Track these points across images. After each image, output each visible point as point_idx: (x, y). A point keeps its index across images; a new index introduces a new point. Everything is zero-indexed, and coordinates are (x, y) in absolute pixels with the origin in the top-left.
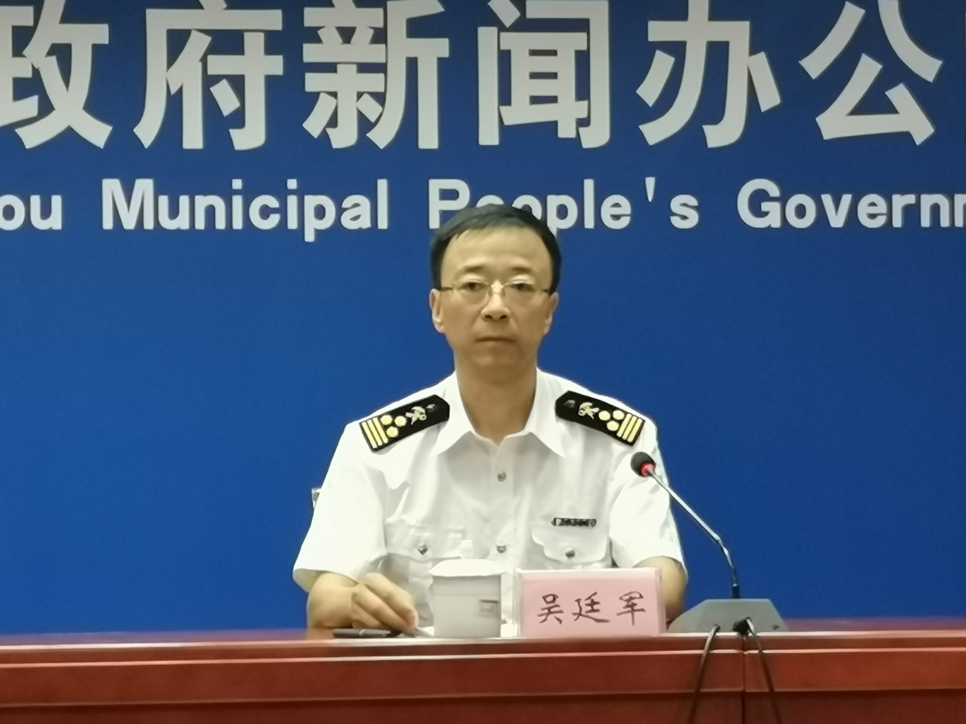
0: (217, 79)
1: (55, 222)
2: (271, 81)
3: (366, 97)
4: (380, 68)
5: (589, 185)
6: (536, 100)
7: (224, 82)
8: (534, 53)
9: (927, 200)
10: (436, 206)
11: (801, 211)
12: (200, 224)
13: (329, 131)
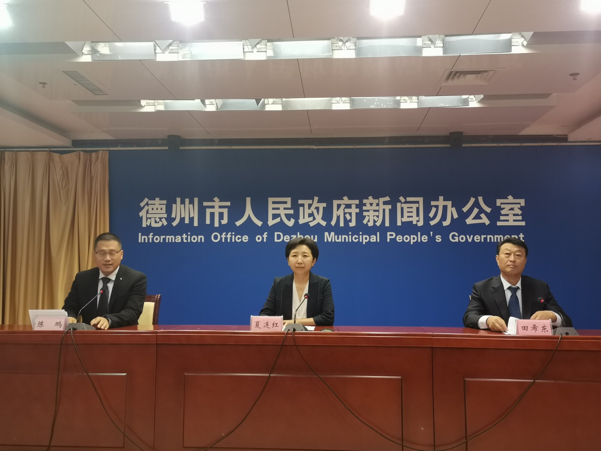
0: (346, 213)
1: (316, 240)
2: (356, 213)
3: (375, 216)
4: (378, 211)
5: (419, 233)
6: (408, 217)
7: (348, 214)
8: (408, 208)
9: (489, 237)
10: (389, 237)
11: (462, 239)
12: (343, 241)
13: (368, 223)
